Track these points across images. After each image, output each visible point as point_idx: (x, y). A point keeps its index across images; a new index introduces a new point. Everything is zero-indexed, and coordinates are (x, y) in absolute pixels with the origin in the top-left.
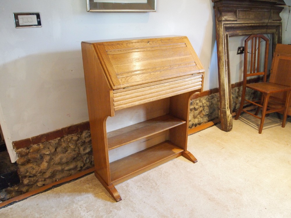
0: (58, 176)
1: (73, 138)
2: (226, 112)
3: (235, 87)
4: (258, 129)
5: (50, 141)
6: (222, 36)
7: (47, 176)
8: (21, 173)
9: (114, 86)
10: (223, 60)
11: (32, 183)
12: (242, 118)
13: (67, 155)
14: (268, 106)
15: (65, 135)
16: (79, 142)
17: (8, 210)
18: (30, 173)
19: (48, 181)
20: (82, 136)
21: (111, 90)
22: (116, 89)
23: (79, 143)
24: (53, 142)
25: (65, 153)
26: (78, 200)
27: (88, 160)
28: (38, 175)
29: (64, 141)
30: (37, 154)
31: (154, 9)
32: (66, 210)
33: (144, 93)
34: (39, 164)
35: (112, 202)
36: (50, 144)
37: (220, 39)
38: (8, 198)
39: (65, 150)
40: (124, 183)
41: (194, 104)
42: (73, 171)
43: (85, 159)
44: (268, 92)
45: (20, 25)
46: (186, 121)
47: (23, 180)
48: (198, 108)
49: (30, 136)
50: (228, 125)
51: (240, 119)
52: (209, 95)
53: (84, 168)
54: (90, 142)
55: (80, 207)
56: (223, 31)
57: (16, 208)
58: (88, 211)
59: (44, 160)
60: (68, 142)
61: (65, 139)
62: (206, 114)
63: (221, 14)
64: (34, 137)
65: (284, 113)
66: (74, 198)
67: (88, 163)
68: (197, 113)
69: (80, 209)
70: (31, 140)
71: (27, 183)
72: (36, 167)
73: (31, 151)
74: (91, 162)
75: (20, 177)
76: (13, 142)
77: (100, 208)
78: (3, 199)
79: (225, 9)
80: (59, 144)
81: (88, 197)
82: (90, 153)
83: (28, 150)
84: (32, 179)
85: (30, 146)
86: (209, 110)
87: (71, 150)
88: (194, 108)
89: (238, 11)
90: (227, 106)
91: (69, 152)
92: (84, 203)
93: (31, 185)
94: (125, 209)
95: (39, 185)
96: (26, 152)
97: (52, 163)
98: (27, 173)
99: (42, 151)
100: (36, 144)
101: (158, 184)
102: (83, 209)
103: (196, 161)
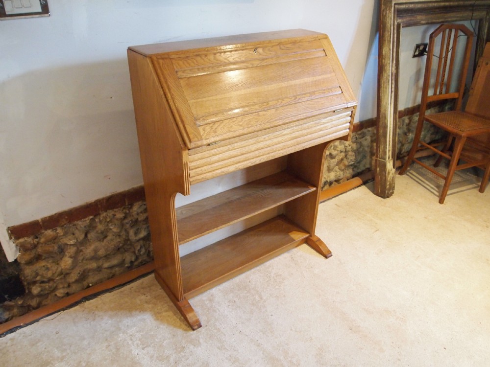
0: (92, 279)
1: (115, 215)
2: (384, 165)
3: (404, 116)
4: (437, 194)
5: (76, 222)
6: (391, 27)
7: (73, 280)
8: (27, 278)
9: (190, 141)
10: (387, 72)
11: (47, 292)
12: (411, 171)
13: (107, 243)
14: (461, 154)
15: (102, 211)
16: (126, 221)
17: (7, 343)
18: (42, 276)
19: (74, 287)
20: (131, 211)
21: (185, 150)
22: (193, 148)
23: (127, 223)
24: (80, 223)
25: (103, 240)
26: (126, 325)
27: (143, 251)
28: (57, 278)
29: (100, 222)
30: (53, 245)
32: (107, 344)
33: (244, 150)
34: (57, 261)
35: (186, 330)
36: (74, 227)
37: (386, 33)
38: (6, 317)
39: (104, 236)
40: (205, 294)
42: (117, 269)
43: (138, 248)
44: (464, 134)
45: (7, 13)
46: (317, 188)
47: (31, 289)
48: (337, 155)
49: (38, 216)
50: (388, 186)
51: (408, 173)
52: (357, 132)
53: (136, 263)
54: (146, 220)
55: (131, 340)
56: (392, 18)
57: (20, 338)
58: (144, 346)
59: (67, 254)
60: (108, 222)
61: (101, 219)
62: (350, 164)
64: (46, 218)
65: (485, 168)
66: (120, 321)
67: (144, 254)
68: (334, 162)
69: (130, 342)
70: (41, 223)
71: (39, 293)
72: (52, 267)
73: (42, 240)
74: (148, 253)
75: (25, 283)
76: (9, 229)
77: (165, 342)
80: (91, 227)
81: (145, 320)
82: (146, 239)
83: (36, 240)
84: (47, 286)
85: (40, 233)
86: (356, 156)
87: (113, 235)
88: (330, 154)
90: (389, 154)
91: (109, 238)
92: (137, 332)
93: (46, 294)
94: (207, 343)
95: (58, 295)
96: (32, 242)
97: (81, 258)
98: (36, 278)
99: (61, 239)
100: (50, 229)
101: (264, 298)
102: (135, 343)
103: (330, 255)
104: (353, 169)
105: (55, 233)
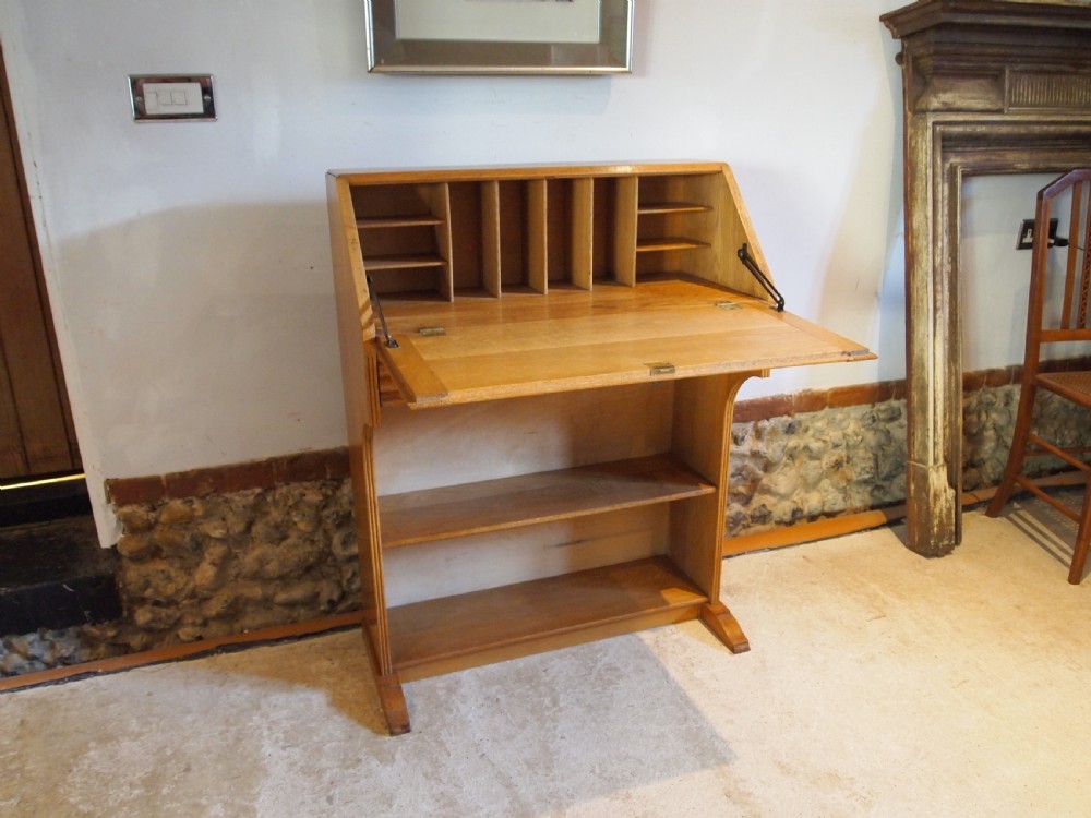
0: (252, 620)
1: (305, 495)
3: (1007, 382)
5: (228, 495)
6: (926, 169)
7: (213, 613)
8: (128, 587)
11: (162, 627)
12: (1021, 512)
13: (285, 551)
15: (279, 482)
16: (326, 512)
18: (156, 590)
19: (214, 628)
20: (338, 493)
23: (328, 517)
24: (237, 498)
25: (279, 543)
26: (274, 703)
29: (275, 503)
30: (183, 532)
31: (624, 66)
32: (224, 728)
34: (190, 568)
35: (376, 732)
36: (227, 505)
37: (918, 182)
38: (85, 659)
39: (280, 534)
41: (807, 430)
42: (302, 611)
43: (349, 575)
45: (148, 113)
46: (717, 487)
47: (135, 611)
48: (824, 451)
49: (162, 469)
50: (936, 529)
51: (1012, 515)
52: (873, 404)
53: (341, 607)
55: (270, 729)
56: (930, 152)
57: (87, 690)
58: (288, 745)
59: (207, 555)
60: (290, 507)
61: (277, 497)
62: (861, 477)
63: (926, 85)
64: (174, 474)
66: (265, 696)
68: (816, 468)
69: (266, 733)
70: (164, 483)
71: (148, 623)
72: (177, 576)
73: (165, 517)
75: (125, 597)
76: (108, 482)
77: (328, 745)
78: (66, 658)
79: (946, 64)
80: (257, 510)
81: (311, 701)
83: (153, 514)
84: (163, 612)
85: (160, 502)
86: (875, 462)
87: (300, 538)
88: (806, 448)
89: (1012, 71)
90: (935, 451)
91: (290, 541)
92: (287, 719)
93: (161, 631)
94: (408, 762)
95: (183, 637)
96: (146, 517)
97: (233, 572)
98: (146, 589)
99: (201, 524)
100: (179, 497)
101: (562, 704)
102: (274, 736)
103: (743, 647)
104: (872, 491)
105: (188, 509)
